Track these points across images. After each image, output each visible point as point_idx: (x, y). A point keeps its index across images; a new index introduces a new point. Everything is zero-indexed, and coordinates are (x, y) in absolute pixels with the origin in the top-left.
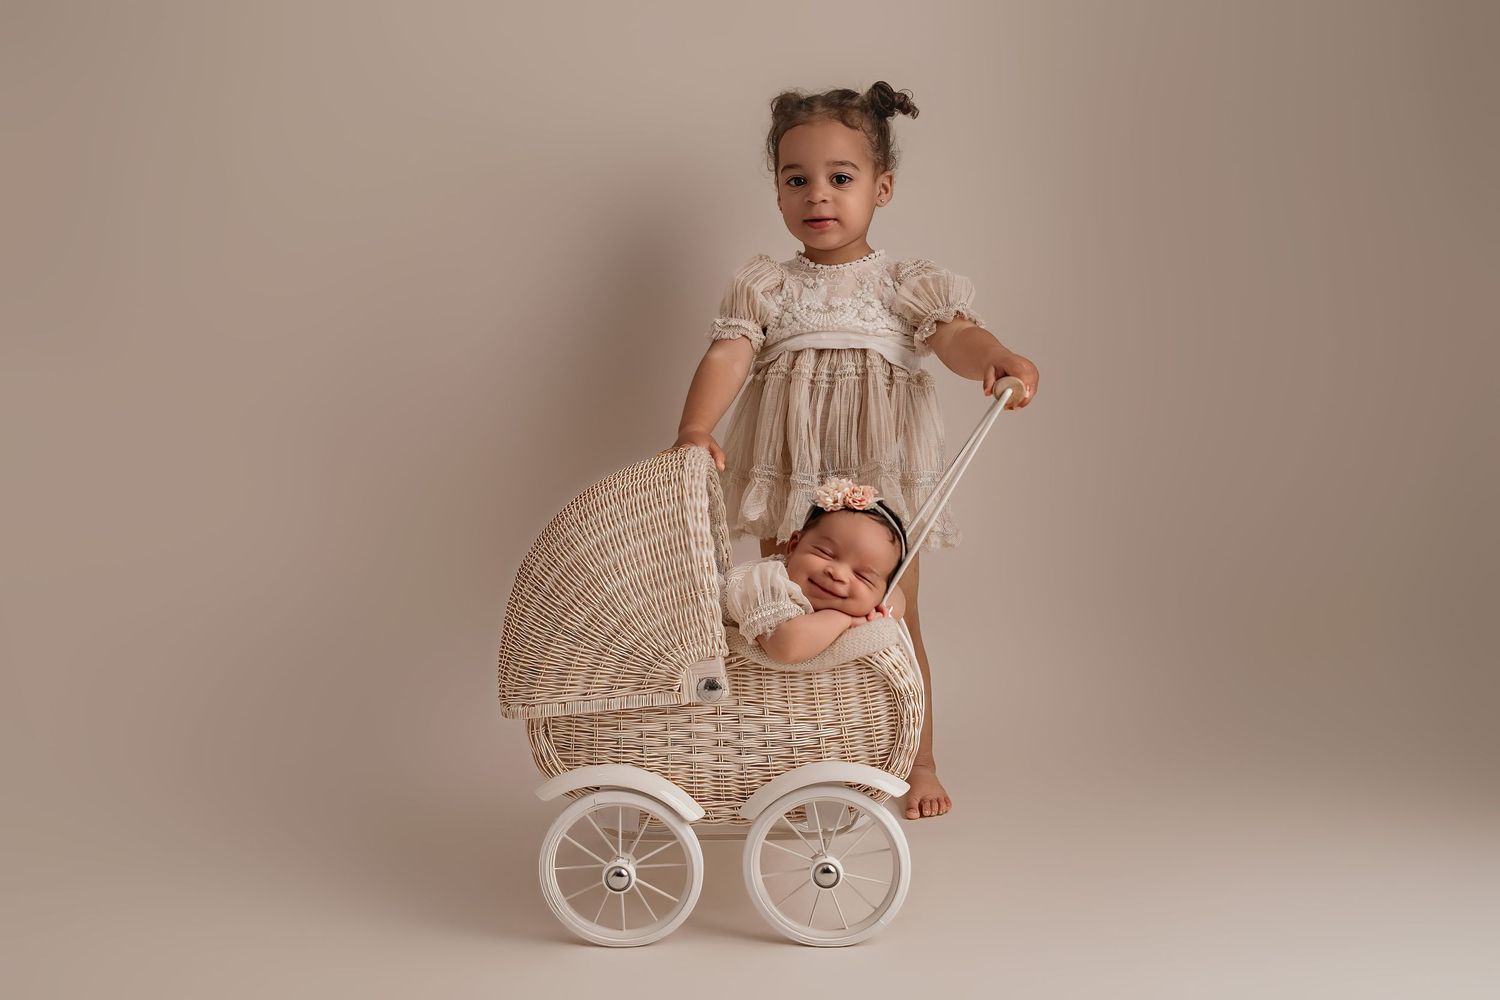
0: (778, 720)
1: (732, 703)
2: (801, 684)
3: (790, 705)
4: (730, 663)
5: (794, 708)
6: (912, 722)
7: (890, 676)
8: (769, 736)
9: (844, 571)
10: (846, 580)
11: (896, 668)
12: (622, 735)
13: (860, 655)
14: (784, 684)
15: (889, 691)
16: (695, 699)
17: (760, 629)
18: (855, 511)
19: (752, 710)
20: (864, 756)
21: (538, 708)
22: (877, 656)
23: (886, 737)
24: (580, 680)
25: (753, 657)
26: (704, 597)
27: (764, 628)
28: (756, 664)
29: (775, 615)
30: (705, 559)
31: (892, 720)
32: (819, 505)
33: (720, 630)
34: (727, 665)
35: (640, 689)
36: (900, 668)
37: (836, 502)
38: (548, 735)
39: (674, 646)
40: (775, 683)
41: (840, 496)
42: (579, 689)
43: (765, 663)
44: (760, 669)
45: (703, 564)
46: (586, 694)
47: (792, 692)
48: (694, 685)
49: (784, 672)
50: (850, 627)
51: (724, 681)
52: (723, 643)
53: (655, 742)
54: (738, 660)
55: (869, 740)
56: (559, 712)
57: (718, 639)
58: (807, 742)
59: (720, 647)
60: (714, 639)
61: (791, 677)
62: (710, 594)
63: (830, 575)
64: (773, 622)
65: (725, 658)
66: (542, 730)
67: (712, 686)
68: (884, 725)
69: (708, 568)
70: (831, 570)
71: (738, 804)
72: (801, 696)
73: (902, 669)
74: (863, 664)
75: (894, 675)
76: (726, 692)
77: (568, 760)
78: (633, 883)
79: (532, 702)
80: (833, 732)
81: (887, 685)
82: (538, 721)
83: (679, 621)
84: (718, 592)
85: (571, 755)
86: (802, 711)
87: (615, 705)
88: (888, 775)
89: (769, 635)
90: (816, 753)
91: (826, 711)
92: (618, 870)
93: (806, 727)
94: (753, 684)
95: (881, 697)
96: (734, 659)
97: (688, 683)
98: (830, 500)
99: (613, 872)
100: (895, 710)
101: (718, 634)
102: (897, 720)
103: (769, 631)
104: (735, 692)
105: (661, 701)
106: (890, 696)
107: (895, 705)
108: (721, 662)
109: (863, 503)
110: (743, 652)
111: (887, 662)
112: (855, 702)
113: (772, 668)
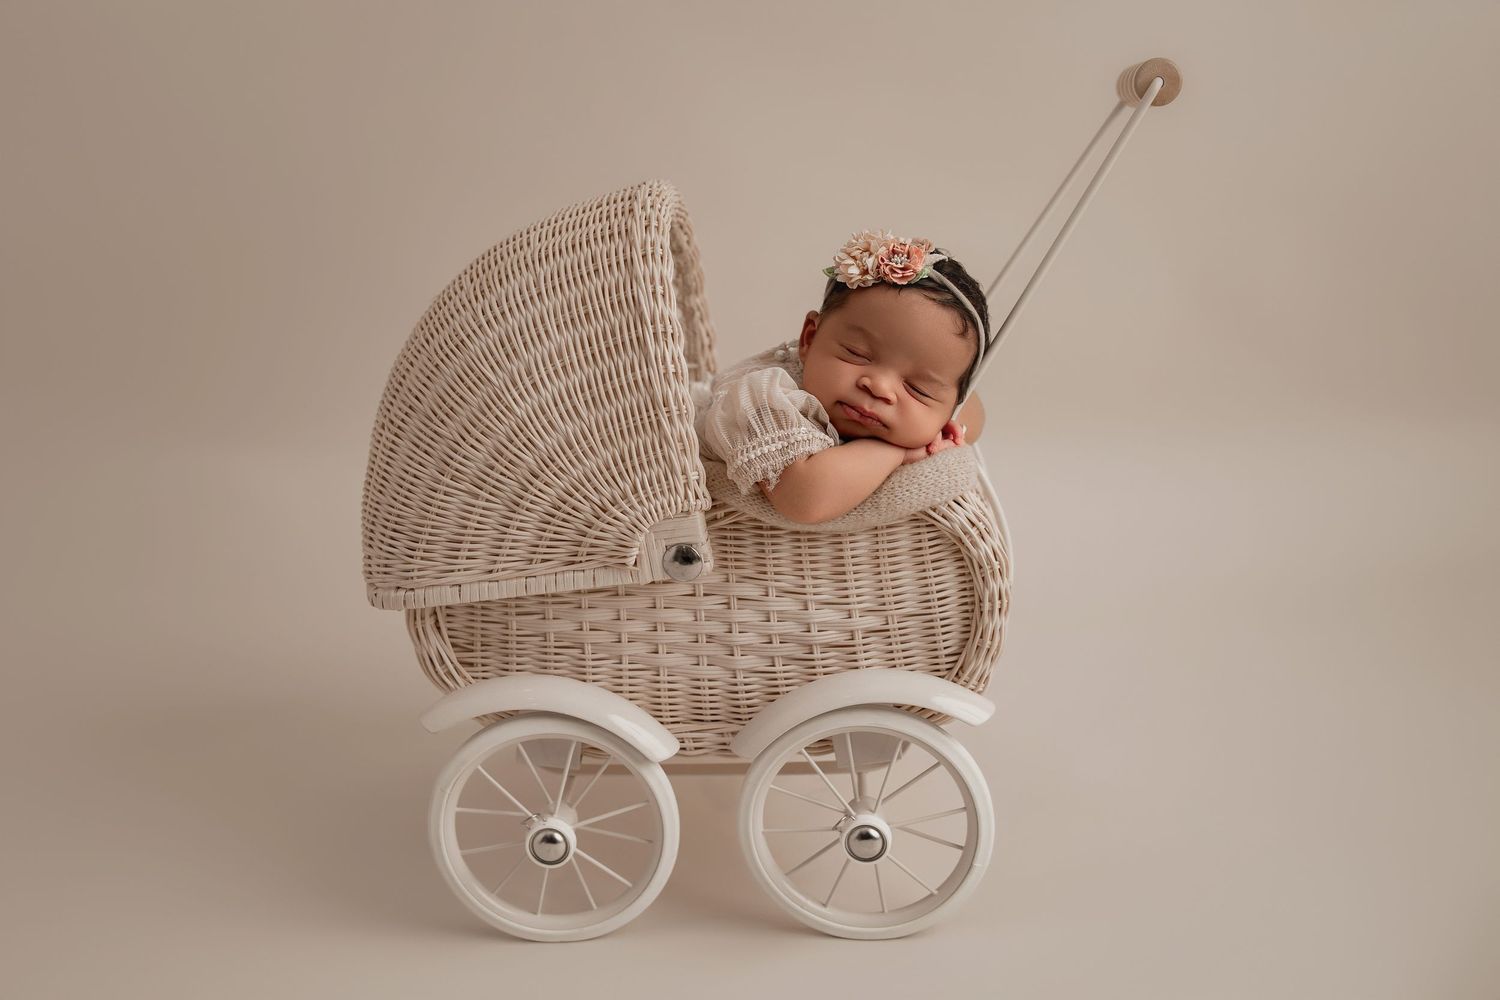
0: (789, 604)
1: (718, 578)
2: (825, 551)
3: (809, 581)
4: (715, 519)
5: (815, 586)
6: (997, 607)
7: (965, 539)
8: (776, 627)
9: (888, 383)
10: (892, 397)
11: (973, 525)
12: (553, 627)
13: (920, 508)
14: (798, 551)
15: (962, 559)
16: (660, 576)
17: (759, 473)
18: (895, 286)
19: (751, 590)
20: (921, 659)
21: (420, 593)
22: (944, 509)
23: (956, 626)
24: (483, 548)
25: (752, 510)
26: (670, 419)
27: (765, 472)
28: (755, 520)
29: (782, 451)
30: (669, 359)
31: (966, 604)
32: (839, 279)
33: (696, 469)
34: (709, 522)
35: (573, 563)
36: (980, 525)
37: (865, 272)
38: (439, 628)
39: (625, 497)
40: (786, 547)
41: (870, 262)
42: (481, 564)
43: (769, 520)
44: (761, 528)
45: (666, 368)
46: (491, 572)
47: (811, 562)
48: (657, 554)
49: (798, 533)
50: (903, 464)
51: (704, 549)
52: (702, 489)
53: (602, 637)
54: (727, 515)
55: (929, 632)
56: (450, 597)
57: (693, 484)
58: (832, 636)
59: (697, 497)
60: (687, 485)
61: (809, 540)
62: (680, 416)
63: (866, 390)
64: (779, 462)
65: (706, 512)
66: (429, 622)
67: (686, 556)
68: (953, 610)
69: (675, 374)
70: (867, 382)
71: (734, 728)
72: (825, 569)
73: (982, 527)
74: (924, 521)
75: (971, 536)
76: (707, 564)
77: (471, 665)
78: (570, 856)
79: (409, 584)
80: (873, 621)
81: (959, 551)
82: (422, 610)
83: (631, 458)
84: (692, 410)
85: (476, 656)
86: (827, 591)
87: (538, 587)
88: (957, 689)
89: (774, 482)
90: (849, 654)
91: (862, 589)
92: (549, 833)
93: (830, 615)
94: (750, 552)
95: (949, 571)
96: (720, 513)
97: (648, 553)
98: (854, 271)
99: (541, 836)
100: (972, 589)
101: (693, 476)
102: (973, 603)
103: (771, 475)
104: (722, 563)
105: (606, 580)
106: (962, 567)
107: (971, 581)
108: (699, 519)
109: (908, 273)
110: (734, 504)
111: (960, 517)
112: (908, 575)
113: (782, 526)
